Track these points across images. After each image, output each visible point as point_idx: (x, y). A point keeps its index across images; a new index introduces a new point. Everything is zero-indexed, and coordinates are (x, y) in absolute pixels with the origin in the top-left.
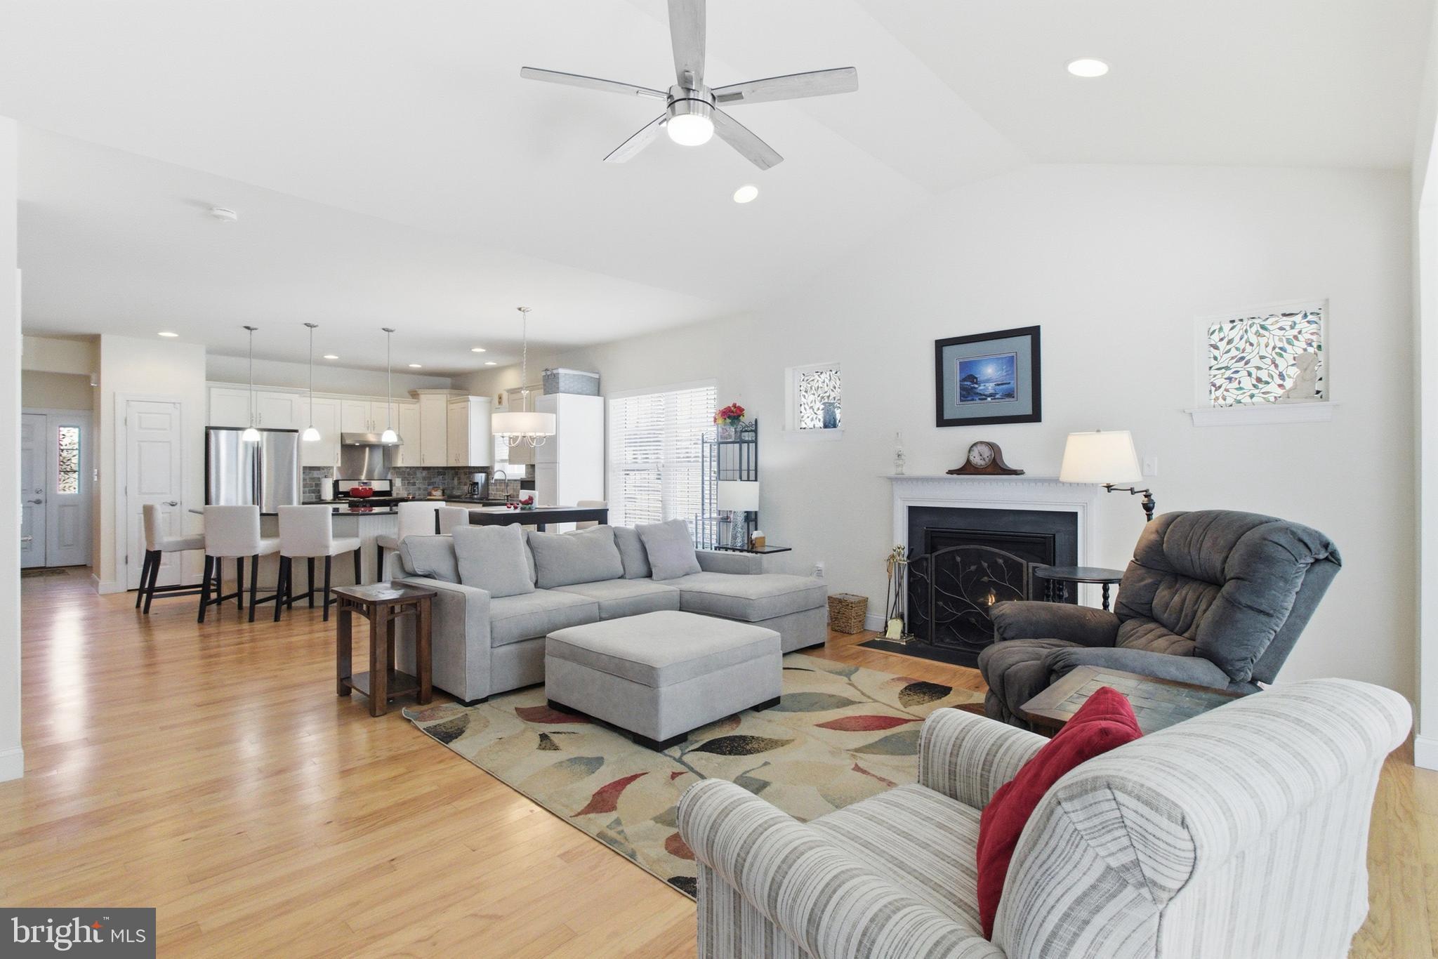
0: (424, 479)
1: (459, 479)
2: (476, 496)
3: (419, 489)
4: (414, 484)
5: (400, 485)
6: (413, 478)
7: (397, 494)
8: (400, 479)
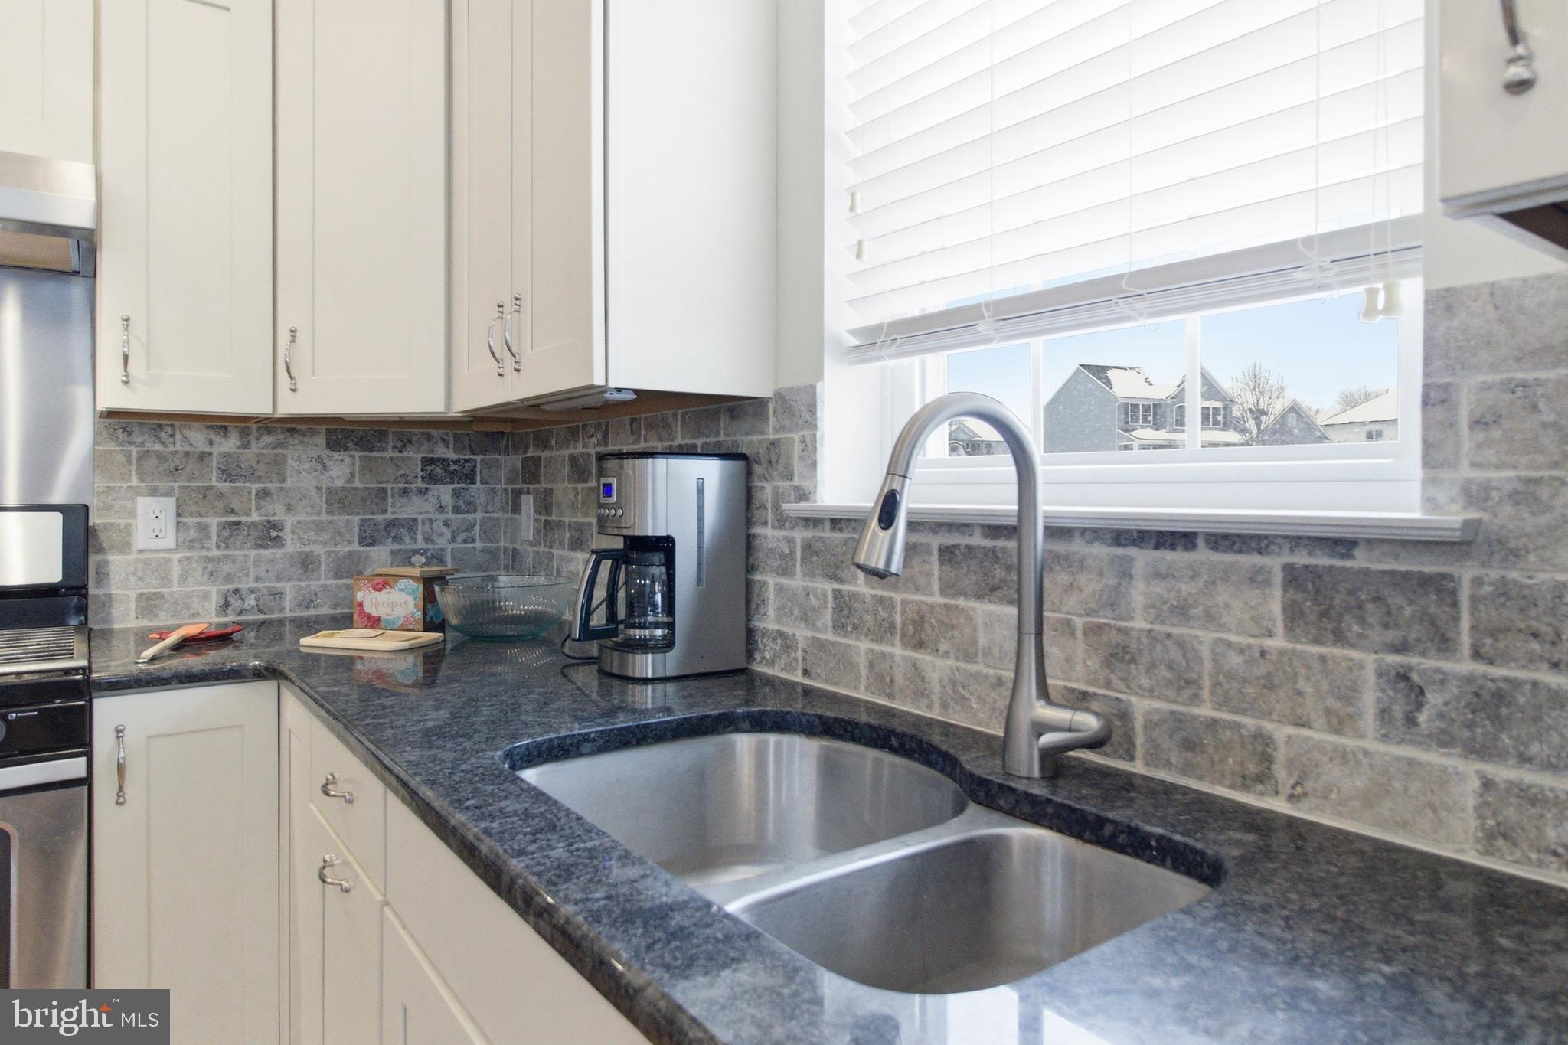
0: (339, 500)
1: (545, 505)
2: (646, 664)
3: (306, 563)
4: (269, 534)
5: (169, 540)
6: (264, 494)
7: (148, 603)
8: (170, 503)
